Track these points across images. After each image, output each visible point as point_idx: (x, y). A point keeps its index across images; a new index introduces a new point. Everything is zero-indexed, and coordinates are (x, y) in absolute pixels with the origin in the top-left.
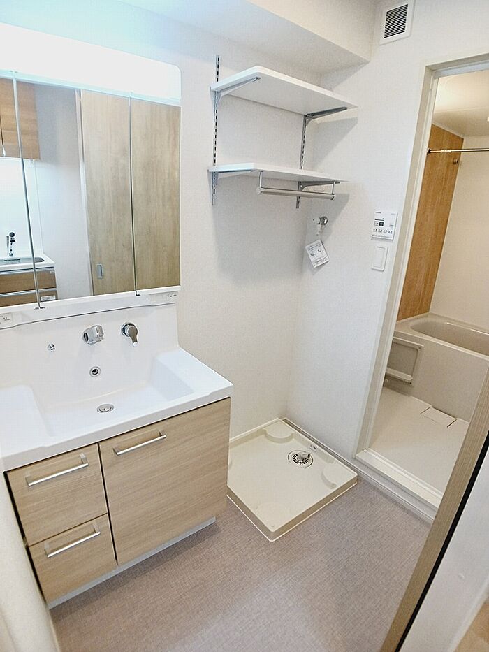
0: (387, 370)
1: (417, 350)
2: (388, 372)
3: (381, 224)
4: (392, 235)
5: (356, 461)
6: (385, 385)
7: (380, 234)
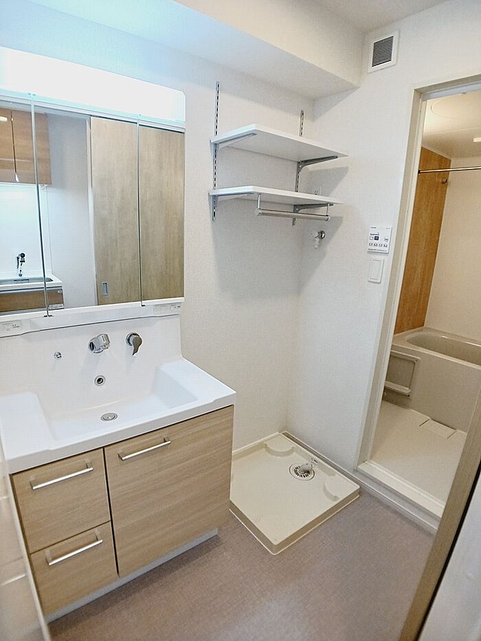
0: (385, 383)
1: (414, 363)
2: (387, 386)
3: (377, 238)
4: (387, 249)
5: (357, 474)
6: (384, 398)
7: (375, 248)
